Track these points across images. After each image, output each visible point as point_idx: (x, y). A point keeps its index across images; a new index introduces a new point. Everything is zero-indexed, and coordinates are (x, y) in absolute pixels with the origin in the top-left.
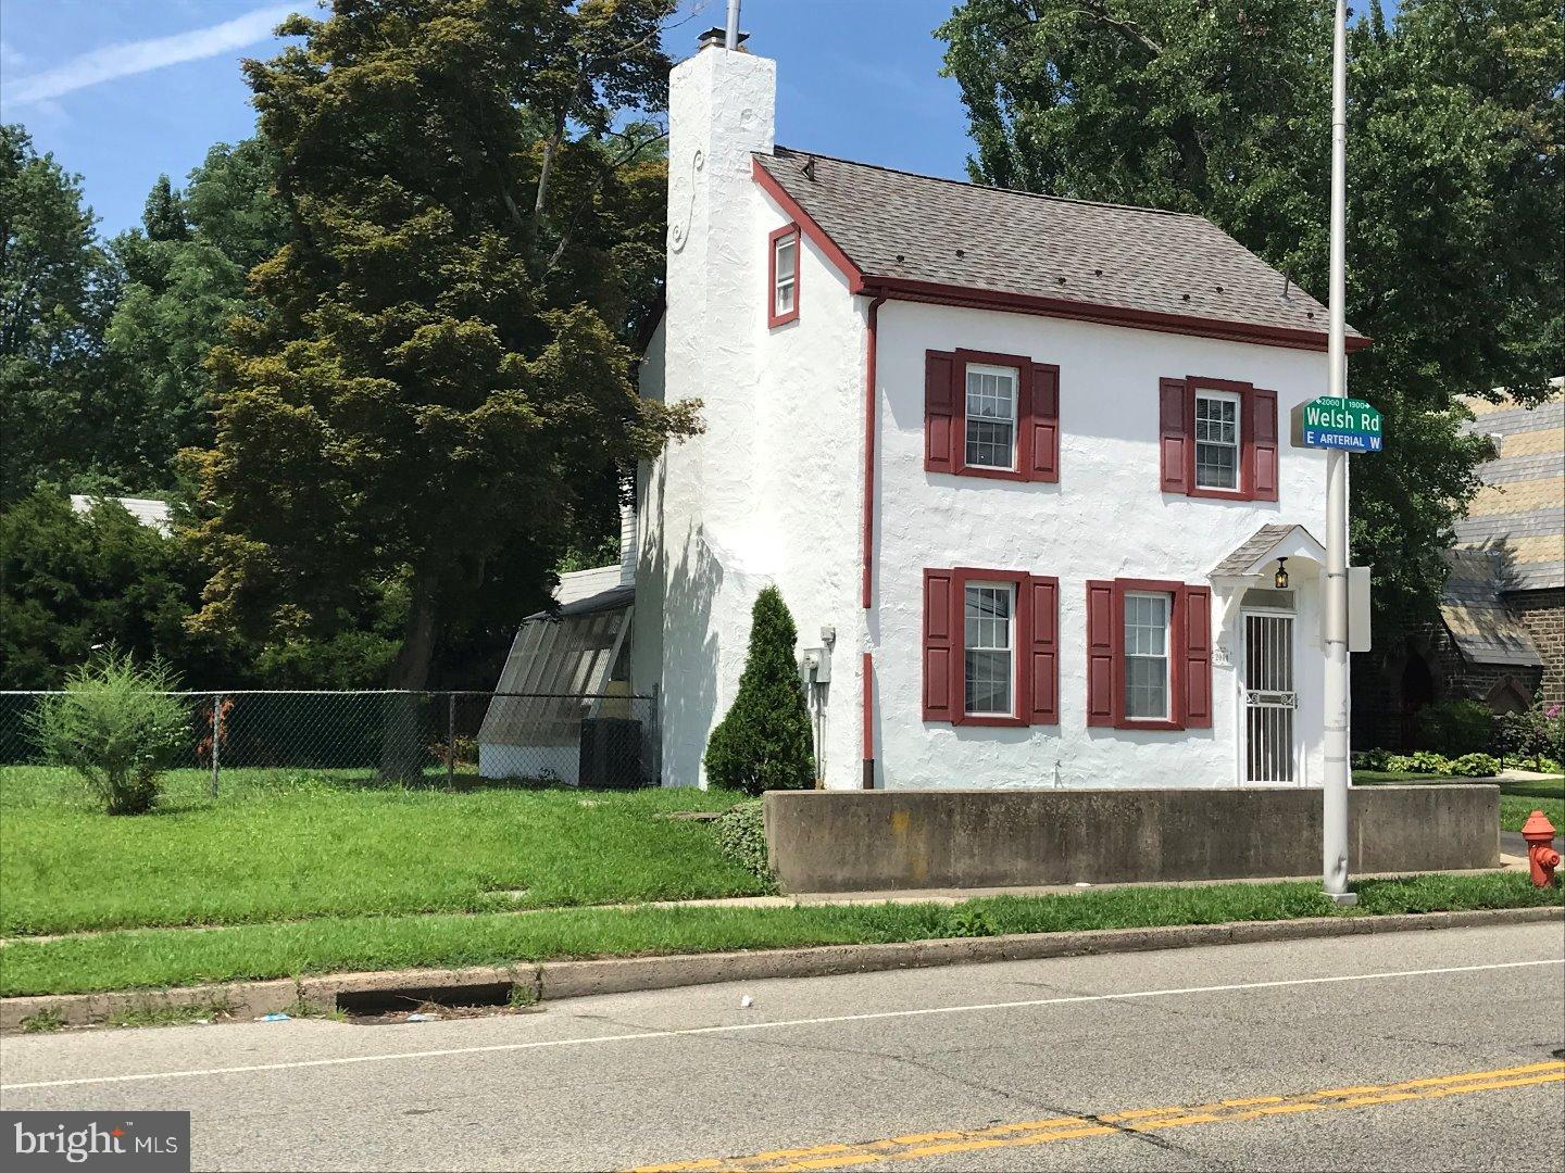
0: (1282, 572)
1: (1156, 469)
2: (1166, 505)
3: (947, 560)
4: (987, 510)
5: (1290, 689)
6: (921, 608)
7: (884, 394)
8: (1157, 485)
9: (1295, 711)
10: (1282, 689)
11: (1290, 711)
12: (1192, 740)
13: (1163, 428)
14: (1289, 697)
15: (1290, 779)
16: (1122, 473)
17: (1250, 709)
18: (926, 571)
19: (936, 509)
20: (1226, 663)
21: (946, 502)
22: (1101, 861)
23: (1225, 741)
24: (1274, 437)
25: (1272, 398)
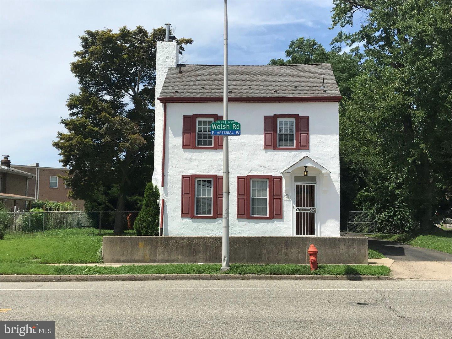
0: (306, 171)
1: (263, 143)
2: (266, 153)
3: (189, 173)
4: (203, 158)
5: (314, 206)
6: (181, 186)
7: (170, 129)
8: (263, 147)
9: (315, 214)
10: (310, 206)
12: (276, 222)
13: (265, 130)
14: (313, 209)
15: (314, 234)
16: (250, 145)
17: (297, 213)
18: (182, 176)
19: (186, 159)
20: (288, 199)
21: (189, 157)
22: (207, 257)
23: (288, 222)
24: (308, 130)
25: (307, 118)
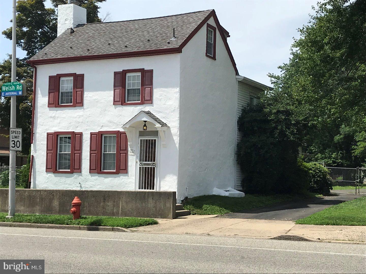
0: (145, 125)
1: (112, 98)
2: (115, 109)
3: (52, 130)
4: (64, 116)
5: (154, 161)
6: (46, 143)
7: (39, 89)
8: (112, 103)
9: (155, 168)
10: (151, 161)
11: (154, 168)
12: (122, 177)
13: (115, 86)
14: (154, 163)
15: (153, 189)
16: (102, 101)
17: (140, 168)
18: (47, 133)
19: (51, 117)
20: (132, 154)
21: (54, 115)
23: (132, 177)
24: (151, 84)
25: (151, 71)
